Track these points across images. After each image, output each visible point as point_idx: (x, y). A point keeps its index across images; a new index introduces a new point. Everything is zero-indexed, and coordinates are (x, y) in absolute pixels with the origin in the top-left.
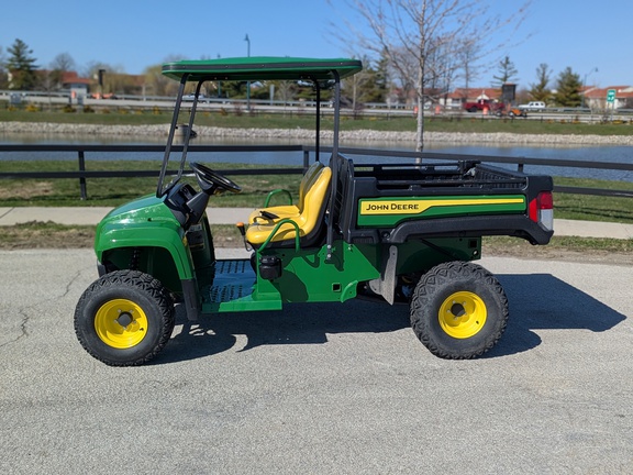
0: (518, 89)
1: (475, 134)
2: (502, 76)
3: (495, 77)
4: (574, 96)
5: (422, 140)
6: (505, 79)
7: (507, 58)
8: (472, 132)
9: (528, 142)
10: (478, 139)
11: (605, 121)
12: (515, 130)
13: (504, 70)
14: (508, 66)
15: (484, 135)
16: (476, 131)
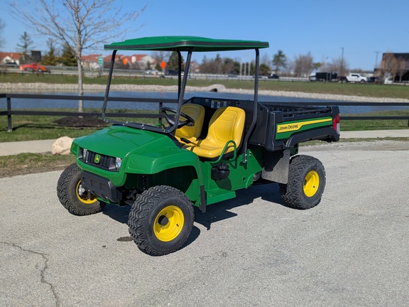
0: (43, 54)
1: (20, 84)
2: (23, 44)
3: (18, 45)
4: (72, 60)
5: (82, 89)
6: (26, 47)
7: (25, 33)
8: (18, 82)
9: (58, 89)
10: (23, 87)
11: (100, 76)
12: (47, 81)
13: (23, 40)
14: (27, 38)
15: (27, 84)
16: (21, 82)
